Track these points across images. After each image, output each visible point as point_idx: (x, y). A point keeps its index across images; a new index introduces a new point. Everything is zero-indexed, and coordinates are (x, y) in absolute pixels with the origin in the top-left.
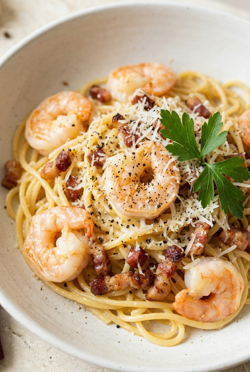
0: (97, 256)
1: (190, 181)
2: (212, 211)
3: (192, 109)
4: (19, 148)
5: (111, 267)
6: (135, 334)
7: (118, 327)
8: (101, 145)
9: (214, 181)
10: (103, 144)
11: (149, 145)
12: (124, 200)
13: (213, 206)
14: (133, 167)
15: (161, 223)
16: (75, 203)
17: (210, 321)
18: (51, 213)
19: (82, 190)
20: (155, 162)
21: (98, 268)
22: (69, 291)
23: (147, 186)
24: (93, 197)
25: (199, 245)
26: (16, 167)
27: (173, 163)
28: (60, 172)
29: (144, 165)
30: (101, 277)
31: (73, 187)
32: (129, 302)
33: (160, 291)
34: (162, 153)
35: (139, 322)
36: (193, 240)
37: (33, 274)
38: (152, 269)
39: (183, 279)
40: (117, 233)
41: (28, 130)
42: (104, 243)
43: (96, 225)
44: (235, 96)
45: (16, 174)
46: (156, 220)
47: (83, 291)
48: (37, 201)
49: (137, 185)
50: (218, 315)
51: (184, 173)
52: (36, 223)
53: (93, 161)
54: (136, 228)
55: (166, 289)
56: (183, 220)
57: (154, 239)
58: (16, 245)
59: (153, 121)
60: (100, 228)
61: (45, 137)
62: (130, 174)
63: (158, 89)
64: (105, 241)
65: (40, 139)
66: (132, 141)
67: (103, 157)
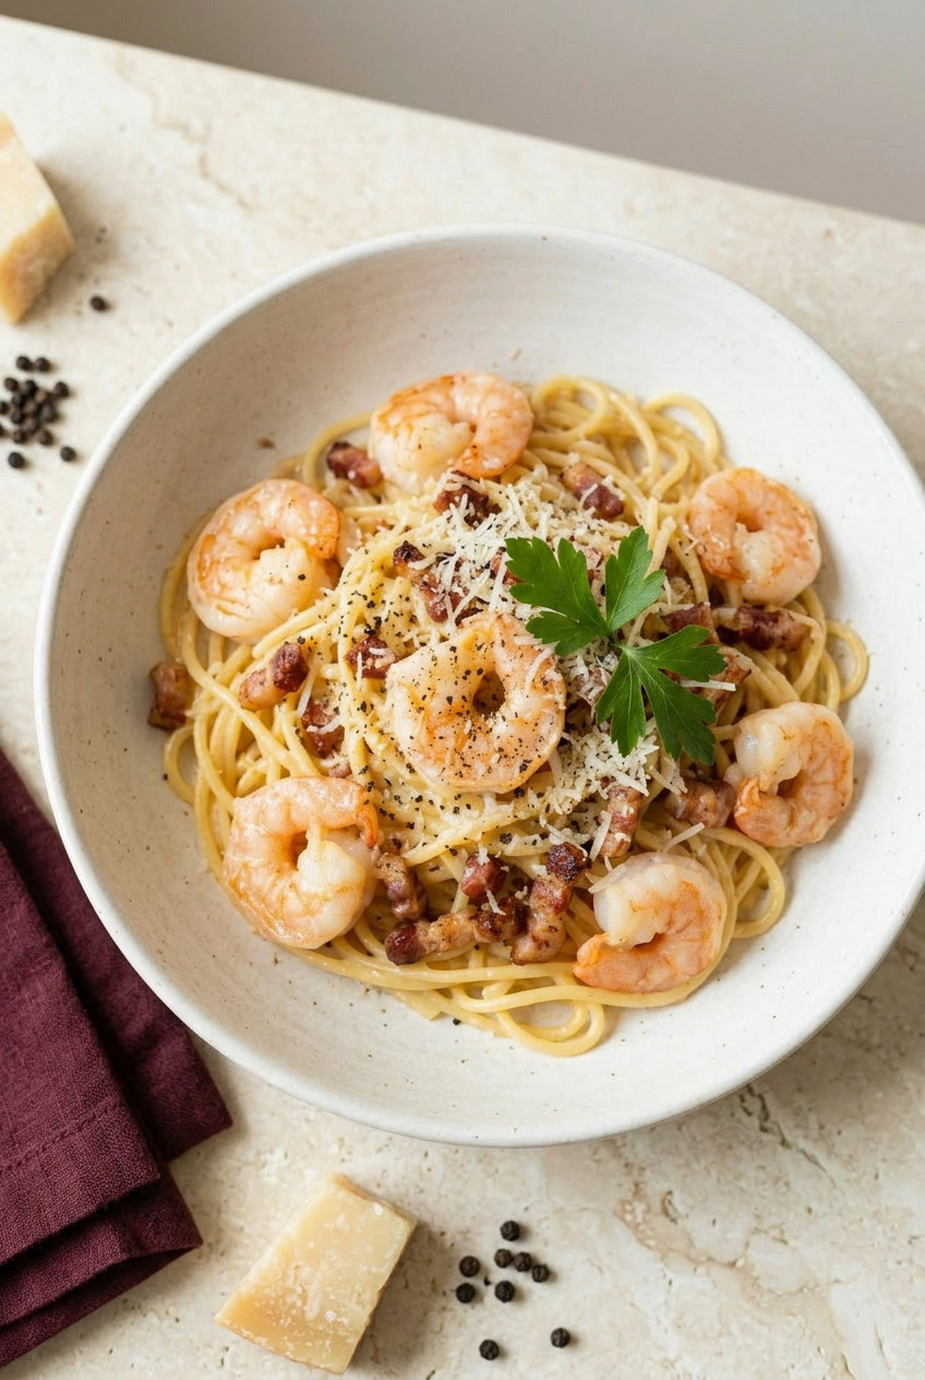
0: (394, 884)
1: (590, 697)
2: (644, 761)
3: (578, 496)
4: (177, 624)
5: (428, 902)
6: (495, 1035)
7: (457, 1022)
8: (372, 623)
9: (643, 689)
10: (378, 621)
11: (487, 625)
12: (444, 761)
13: (645, 749)
14: (456, 683)
15: (531, 796)
16: (327, 763)
17: (658, 990)
18: (276, 795)
19: (340, 731)
20: (505, 664)
21: (400, 909)
22: (339, 957)
23: (490, 723)
24: (368, 750)
25: (620, 836)
26: (177, 678)
27: (547, 663)
28: (285, 694)
29: (480, 672)
30: (408, 924)
31: (320, 727)
32: (474, 972)
33: (541, 944)
34: (518, 641)
35: (500, 1012)
36: (606, 826)
37: (252, 929)
38: (519, 895)
39: (592, 909)
40: (433, 825)
41: (195, 589)
42: (406, 852)
43: (382, 812)
44: (678, 430)
45: (180, 694)
46: (519, 792)
47: (370, 954)
48: (238, 754)
49: (468, 725)
50: (673, 977)
51: (573, 676)
52: (246, 820)
53: (360, 669)
54: (475, 813)
55: (556, 938)
56: (580, 784)
57: (517, 832)
58: (204, 864)
59: (491, 555)
60: (392, 816)
61: (237, 609)
62: (450, 700)
63: (493, 463)
64: (406, 846)
65: (227, 613)
66: (445, 610)
67: (382, 657)
